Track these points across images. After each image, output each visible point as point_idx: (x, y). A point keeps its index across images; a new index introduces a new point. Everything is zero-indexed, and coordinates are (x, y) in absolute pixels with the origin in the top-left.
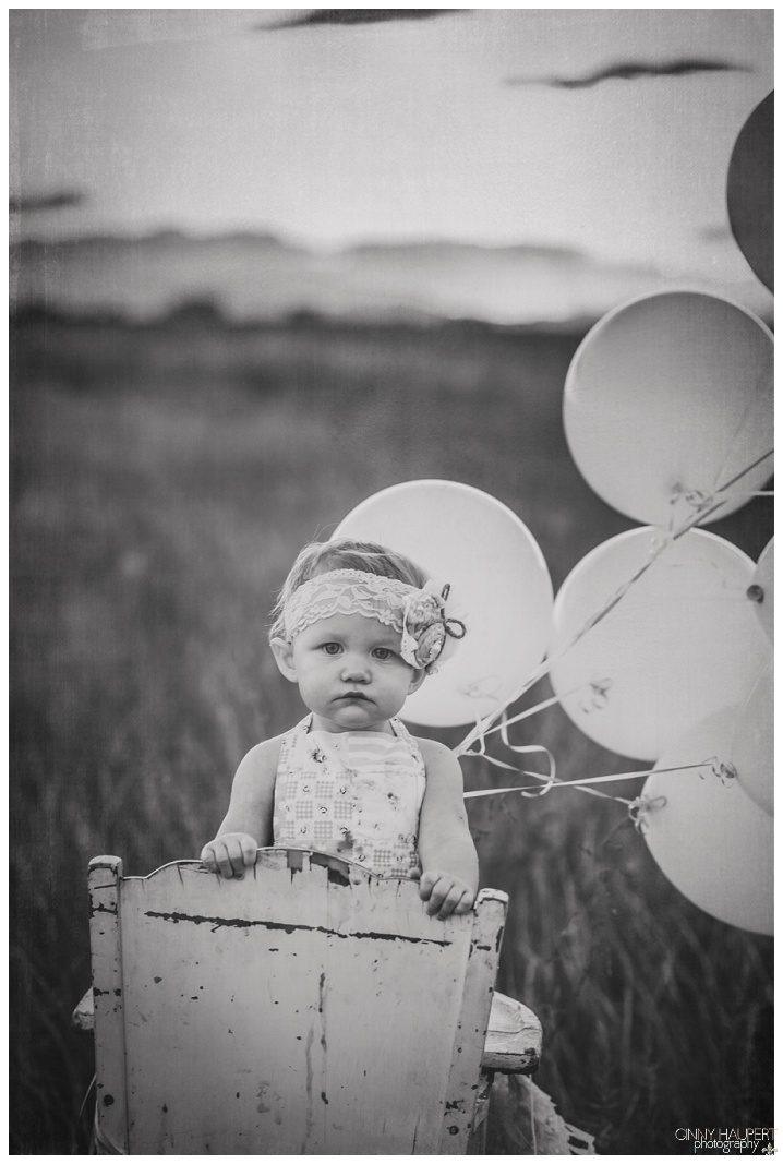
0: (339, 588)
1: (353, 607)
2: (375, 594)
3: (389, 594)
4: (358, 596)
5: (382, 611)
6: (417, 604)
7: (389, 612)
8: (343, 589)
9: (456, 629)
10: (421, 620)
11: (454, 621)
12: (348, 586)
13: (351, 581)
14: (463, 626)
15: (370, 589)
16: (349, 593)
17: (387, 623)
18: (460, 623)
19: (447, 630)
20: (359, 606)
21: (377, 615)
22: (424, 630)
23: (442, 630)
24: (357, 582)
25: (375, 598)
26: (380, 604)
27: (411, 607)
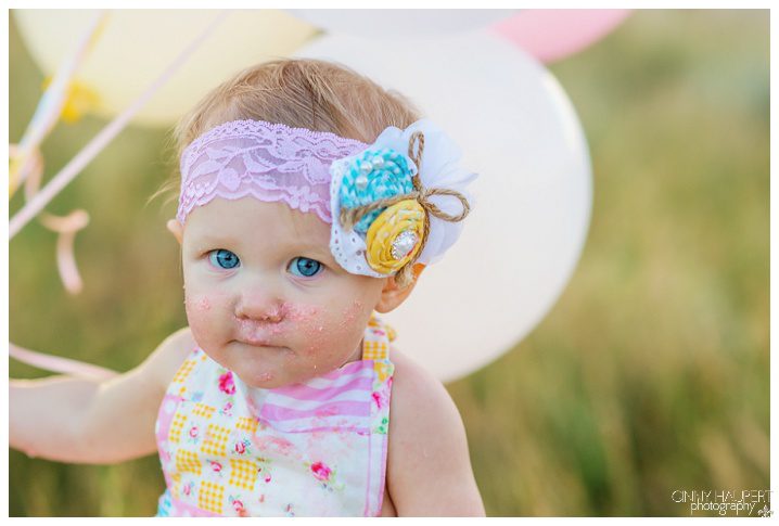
0: (224, 154)
1: (241, 187)
2: (283, 161)
3: (308, 159)
4: (252, 166)
5: (292, 190)
6: (355, 175)
7: (305, 190)
8: (231, 156)
9: (449, 206)
10: (366, 200)
11: (446, 193)
12: (237, 151)
13: (246, 142)
14: (463, 200)
15: (273, 153)
16: (237, 163)
17: (305, 208)
18: (457, 195)
19: (428, 209)
20: (253, 185)
21: (283, 196)
22: (375, 216)
23: (418, 212)
24: (253, 143)
25: (282, 168)
26: (291, 178)
27: (345, 180)
